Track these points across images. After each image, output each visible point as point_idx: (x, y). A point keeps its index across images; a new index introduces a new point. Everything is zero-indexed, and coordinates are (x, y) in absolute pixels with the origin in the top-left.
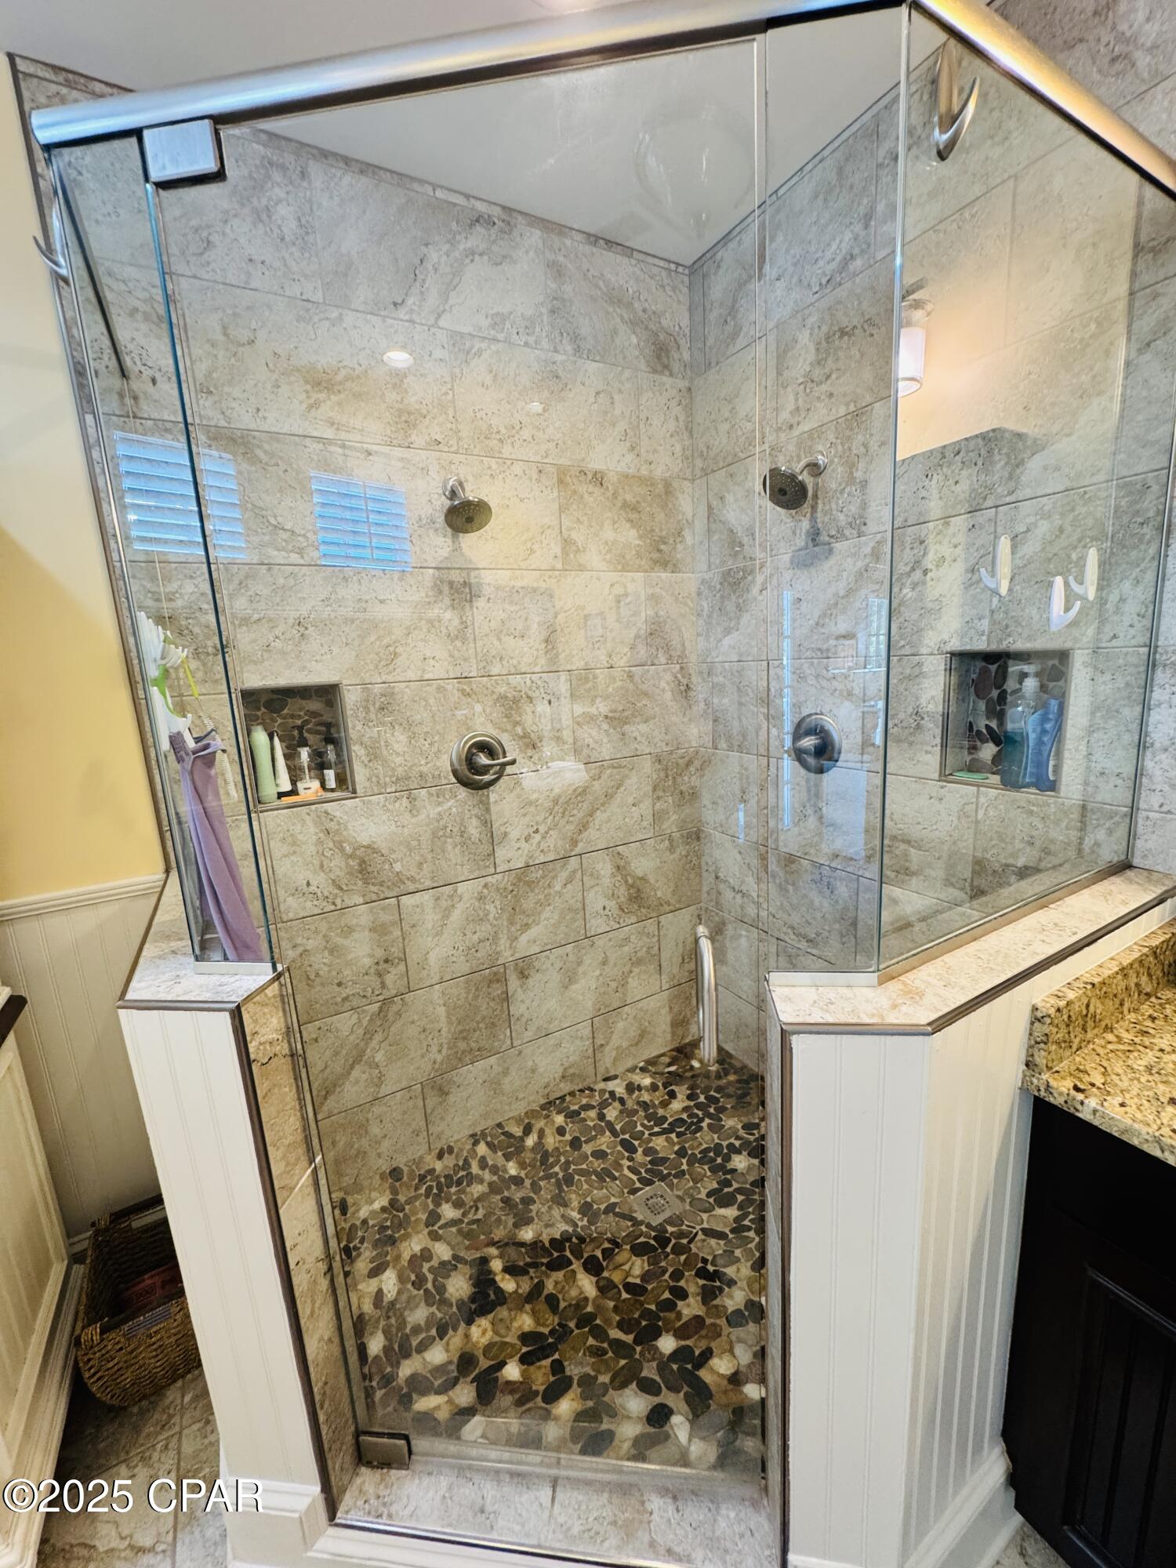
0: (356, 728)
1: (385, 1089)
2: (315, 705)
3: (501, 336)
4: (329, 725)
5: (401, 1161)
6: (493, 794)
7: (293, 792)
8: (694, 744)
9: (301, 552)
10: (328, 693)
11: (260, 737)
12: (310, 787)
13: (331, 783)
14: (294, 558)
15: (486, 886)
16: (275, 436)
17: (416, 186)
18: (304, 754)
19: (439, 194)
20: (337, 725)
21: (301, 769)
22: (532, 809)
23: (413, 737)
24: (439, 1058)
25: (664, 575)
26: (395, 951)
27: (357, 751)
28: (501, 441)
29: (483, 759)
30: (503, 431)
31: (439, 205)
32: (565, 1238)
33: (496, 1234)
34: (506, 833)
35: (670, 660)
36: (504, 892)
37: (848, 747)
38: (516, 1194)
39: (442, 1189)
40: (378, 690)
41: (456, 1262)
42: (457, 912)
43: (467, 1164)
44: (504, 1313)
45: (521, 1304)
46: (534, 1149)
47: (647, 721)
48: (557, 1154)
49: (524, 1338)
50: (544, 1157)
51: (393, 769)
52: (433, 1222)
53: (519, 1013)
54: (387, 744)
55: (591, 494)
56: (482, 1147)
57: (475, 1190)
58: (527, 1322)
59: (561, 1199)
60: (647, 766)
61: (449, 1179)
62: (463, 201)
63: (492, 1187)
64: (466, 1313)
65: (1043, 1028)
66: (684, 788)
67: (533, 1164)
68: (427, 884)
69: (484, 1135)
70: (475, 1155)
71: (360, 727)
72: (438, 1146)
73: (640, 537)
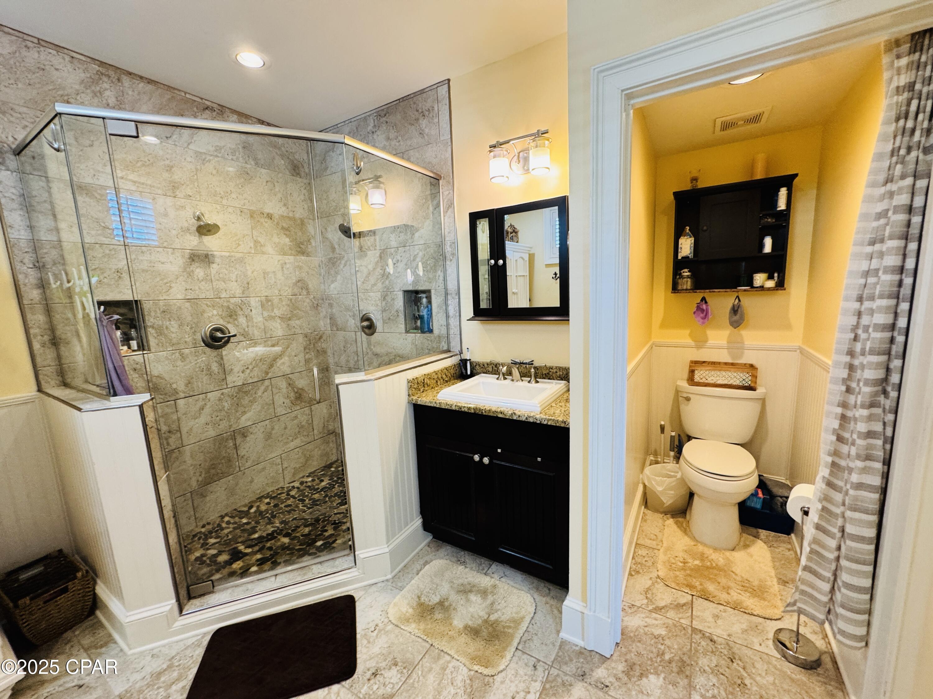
0: (150, 321)
3: (220, 155)
4: (132, 320)
6: (225, 351)
8: (322, 329)
12: (123, 349)
13: (135, 347)
15: (222, 394)
17: (176, 91)
19: (187, 96)
20: (139, 321)
23: (181, 325)
24: (200, 479)
25: (303, 258)
26: (174, 427)
27: (150, 332)
28: (222, 198)
29: (219, 335)
30: (222, 193)
31: (187, 101)
32: (273, 532)
33: (240, 540)
34: (232, 369)
35: (308, 293)
36: (232, 397)
37: (379, 325)
38: (248, 527)
39: (207, 536)
40: (161, 303)
41: (220, 553)
42: (208, 406)
43: (219, 525)
44: (248, 557)
45: (255, 553)
46: (255, 512)
47: (299, 319)
48: (267, 511)
49: (258, 560)
50: (260, 513)
51: (171, 340)
52: (205, 545)
53: (243, 454)
54: (167, 328)
55: (266, 222)
56: (227, 519)
57: (226, 531)
58: (259, 556)
59: (270, 523)
60: (301, 339)
61: (210, 532)
62: (199, 100)
63: (235, 529)
64: (229, 563)
65: (410, 384)
66: (319, 349)
67: (255, 517)
68: (191, 394)
69: (226, 515)
70: (223, 522)
71: (152, 320)
72: (201, 524)
73: (291, 241)
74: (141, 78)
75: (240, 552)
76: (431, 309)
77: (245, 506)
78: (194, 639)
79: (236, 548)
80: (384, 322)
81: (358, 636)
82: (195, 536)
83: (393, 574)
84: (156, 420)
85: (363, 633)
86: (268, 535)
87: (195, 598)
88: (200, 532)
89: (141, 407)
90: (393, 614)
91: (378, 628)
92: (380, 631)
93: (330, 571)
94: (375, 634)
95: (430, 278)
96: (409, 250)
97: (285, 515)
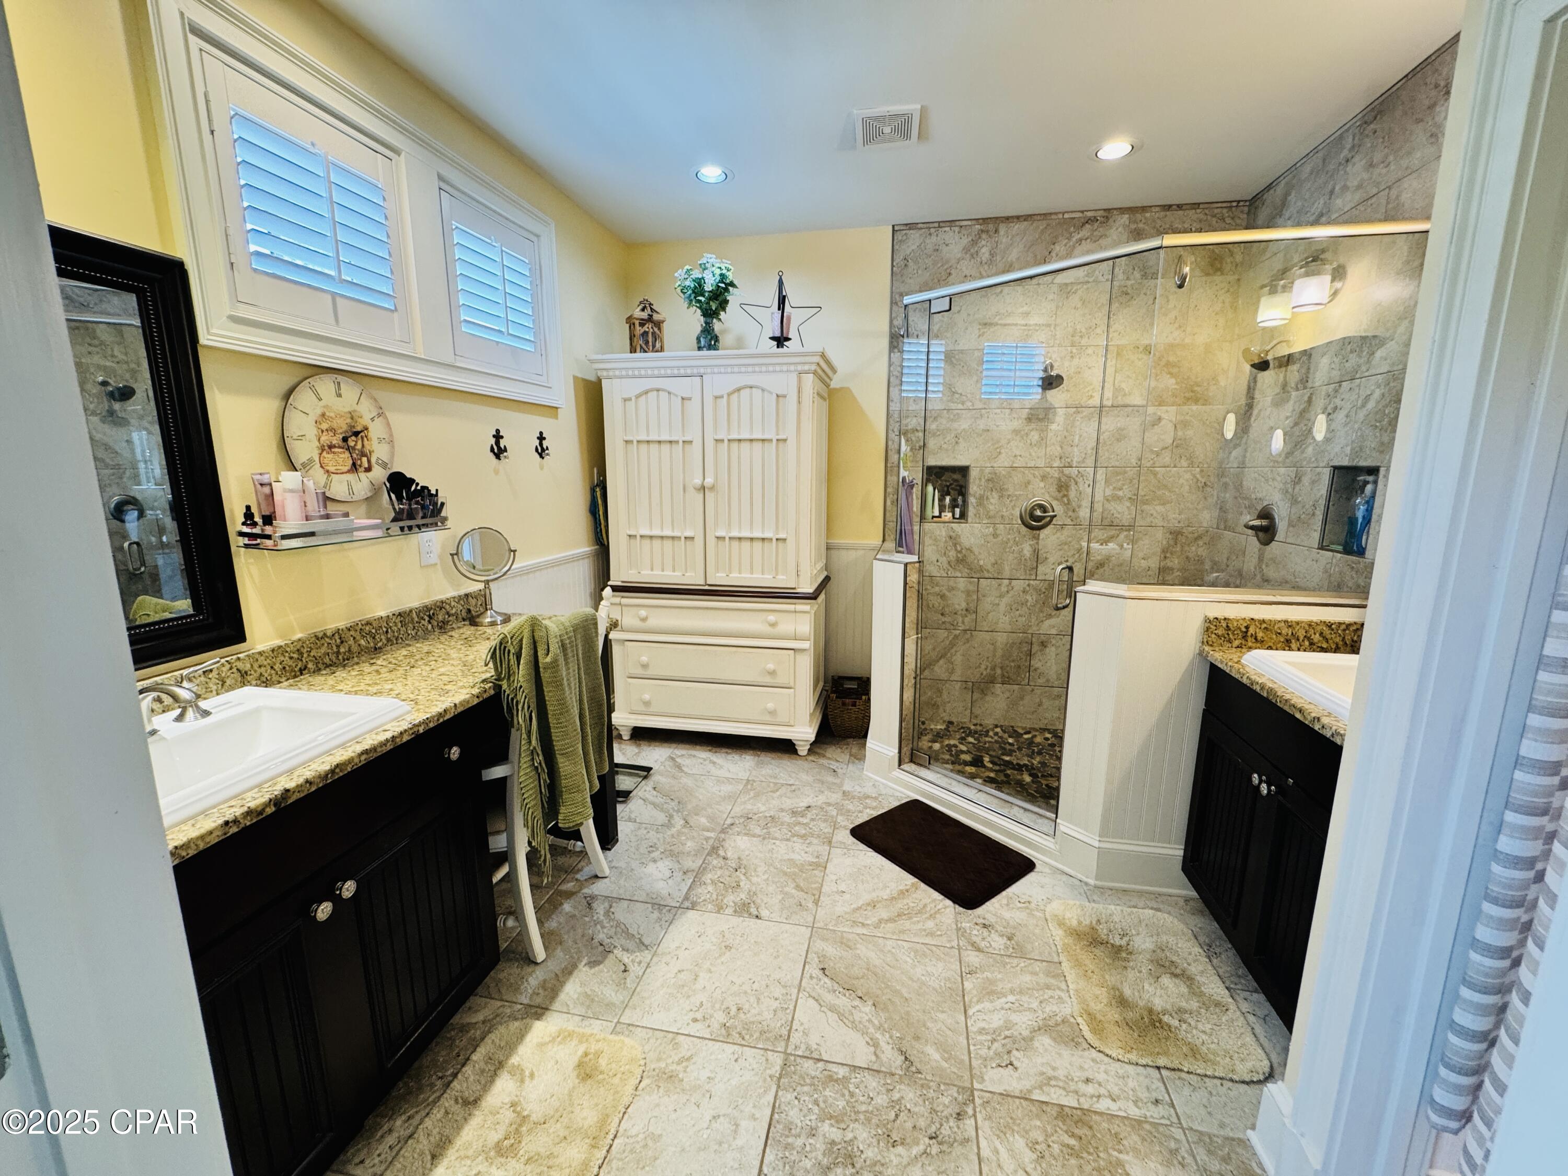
0: (974, 488)
1: (953, 678)
2: (956, 476)
3: (1091, 280)
4: (961, 487)
5: (954, 719)
6: (1044, 533)
7: (940, 517)
8: (1205, 525)
9: (963, 403)
10: (964, 471)
11: (930, 488)
12: (947, 515)
13: (957, 516)
14: (960, 406)
15: (1029, 585)
16: (962, 352)
17: (1053, 217)
18: (948, 499)
19: (1066, 216)
20: (965, 487)
21: (945, 506)
22: (1066, 547)
23: (1001, 497)
24: (985, 673)
25: (1194, 407)
26: (972, 606)
27: (972, 500)
28: (1081, 337)
29: (1038, 513)
30: (1084, 330)
31: (1065, 222)
32: (1025, 765)
33: (991, 753)
34: (1046, 558)
35: (1191, 464)
36: (1038, 591)
37: (1282, 526)
38: (1008, 747)
39: (971, 733)
40: (988, 470)
41: (968, 752)
42: (1010, 595)
43: (988, 731)
44: (983, 770)
45: (991, 770)
46: (1027, 739)
47: (1163, 504)
48: (1039, 744)
49: (988, 777)
50: (1031, 742)
51: (988, 512)
52: (962, 740)
53: (1036, 666)
54: (987, 498)
55: (1139, 360)
56: (998, 730)
57: (987, 739)
58: (992, 775)
59: (1031, 756)
60: (1160, 535)
61: (976, 732)
62: (1080, 215)
63: (996, 742)
64: (966, 763)
65: (1207, 625)
66: (1191, 555)
67: (1022, 743)
68: (996, 575)
69: (1001, 727)
70: (993, 730)
71: (975, 488)
72: (975, 721)
73: (1177, 383)
74: (1018, 217)
75: (982, 762)
76: (1372, 508)
77: (1023, 728)
78: (899, 794)
79: (982, 757)
80: (1291, 524)
81: (1004, 893)
82: (962, 728)
83: (1099, 883)
84: (919, 582)
85: (1011, 895)
86: (1018, 764)
87: (914, 763)
88: (969, 728)
89: (906, 565)
90: (1055, 907)
91: (1027, 904)
92: (1027, 908)
93: (1026, 821)
94: (1019, 905)
95: (1382, 444)
96: (1359, 386)
97: (1051, 759)
